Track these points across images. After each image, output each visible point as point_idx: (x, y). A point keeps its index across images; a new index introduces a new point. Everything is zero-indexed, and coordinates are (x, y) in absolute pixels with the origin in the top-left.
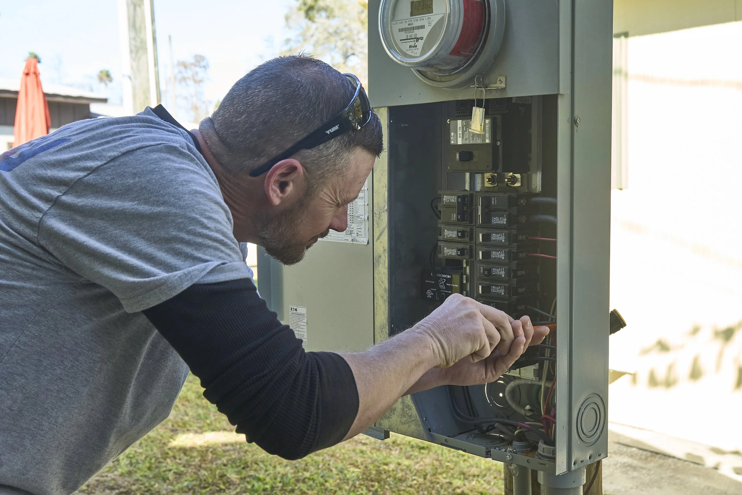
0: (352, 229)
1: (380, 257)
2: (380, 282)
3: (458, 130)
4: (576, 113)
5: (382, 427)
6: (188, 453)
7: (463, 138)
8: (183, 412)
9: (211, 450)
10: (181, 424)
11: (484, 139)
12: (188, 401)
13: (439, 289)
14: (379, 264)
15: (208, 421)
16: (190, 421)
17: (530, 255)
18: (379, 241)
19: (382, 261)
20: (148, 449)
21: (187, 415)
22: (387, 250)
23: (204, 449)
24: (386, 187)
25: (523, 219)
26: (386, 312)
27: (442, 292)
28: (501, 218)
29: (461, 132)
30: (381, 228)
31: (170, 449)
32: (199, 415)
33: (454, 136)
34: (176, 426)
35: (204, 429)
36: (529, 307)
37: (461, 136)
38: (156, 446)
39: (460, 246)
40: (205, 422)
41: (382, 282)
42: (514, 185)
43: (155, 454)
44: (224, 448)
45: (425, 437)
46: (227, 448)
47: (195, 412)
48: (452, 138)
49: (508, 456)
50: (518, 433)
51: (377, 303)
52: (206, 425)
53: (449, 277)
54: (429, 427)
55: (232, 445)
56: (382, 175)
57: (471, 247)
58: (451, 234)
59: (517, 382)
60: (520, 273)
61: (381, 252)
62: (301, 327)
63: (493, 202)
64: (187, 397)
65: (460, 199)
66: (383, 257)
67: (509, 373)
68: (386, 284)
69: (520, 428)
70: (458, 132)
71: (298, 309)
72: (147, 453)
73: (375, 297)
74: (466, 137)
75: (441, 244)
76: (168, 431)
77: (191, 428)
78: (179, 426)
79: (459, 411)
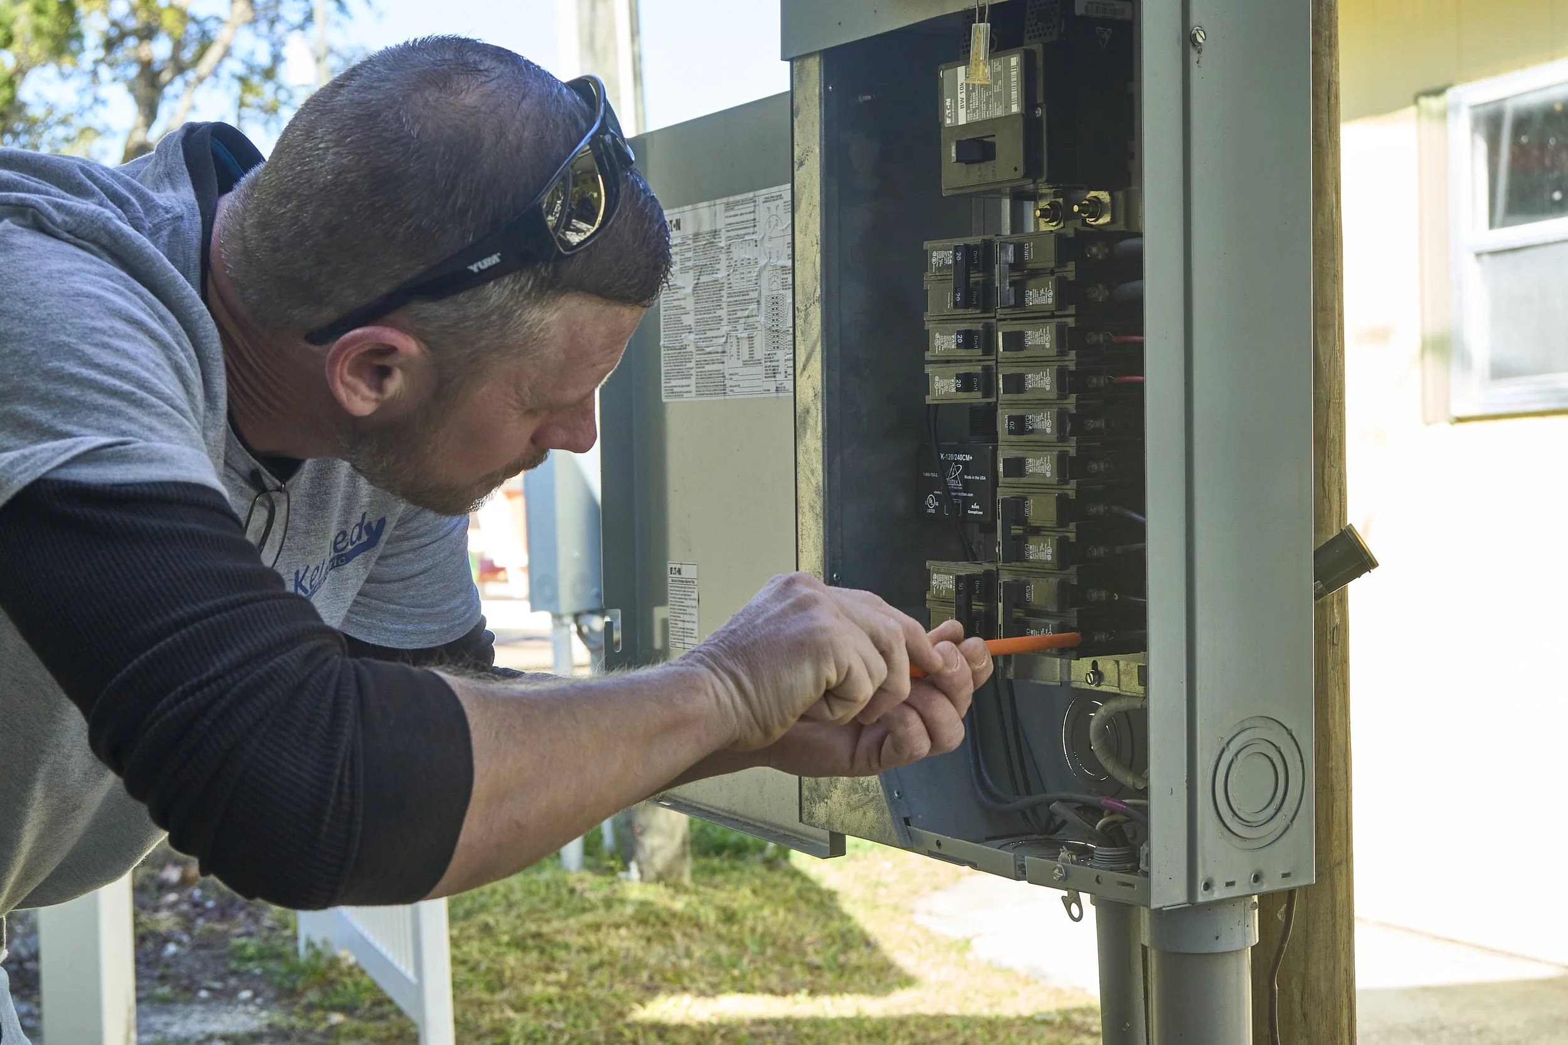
0: (776, 364)
1: (808, 412)
2: (808, 473)
3: (959, 91)
4: (1195, 20)
5: (813, 821)
6: (668, 1036)
7: (968, 108)
8: (681, 951)
9: (722, 1031)
10: (670, 975)
11: (1008, 107)
12: (699, 926)
13: (947, 490)
14: (805, 430)
15: (736, 972)
16: (691, 969)
17: (1115, 380)
18: (806, 374)
19: (811, 422)
20: (580, 1022)
21: (688, 954)
22: (820, 395)
23: (707, 1030)
24: (817, 244)
25: (1099, 293)
26: (820, 543)
27: (957, 497)
28: (1042, 292)
29: (964, 95)
30: (810, 343)
31: (629, 1026)
32: (718, 959)
33: (951, 106)
34: (657, 978)
35: (723, 987)
36: (1116, 509)
37: (964, 104)
38: (599, 1017)
39: (964, 369)
40: (727, 972)
41: (813, 472)
42: (1097, 223)
43: (592, 1033)
44: (754, 1029)
45: (895, 838)
46: (764, 1029)
47: (708, 952)
48: (948, 112)
49: (1056, 871)
50: (1106, 825)
51: (802, 524)
52: (728, 978)
53: (968, 458)
54: (907, 815)
55: (776, 1023)
56: (810, 215)
57: (987, 369)
58: (946, 344)
59: (1113, 705)
60: (1091, 424)
61: (810, 400)
62: (689, 610)
63: (1026, 254)
64: (698, 917)
65: (959, 255)
66: (813, 412)
67: (1098, 685)
68: (818, 478)
69: (1112, 813)
70: (959, 96)
71: (684, 569)
72: (574, 1032)
73: (800, 510)
74: (975, 104)
75: (929, 369)
76: (637, 988)
77: (693, 986)
78: (665, 979)
79: (989, 781)
